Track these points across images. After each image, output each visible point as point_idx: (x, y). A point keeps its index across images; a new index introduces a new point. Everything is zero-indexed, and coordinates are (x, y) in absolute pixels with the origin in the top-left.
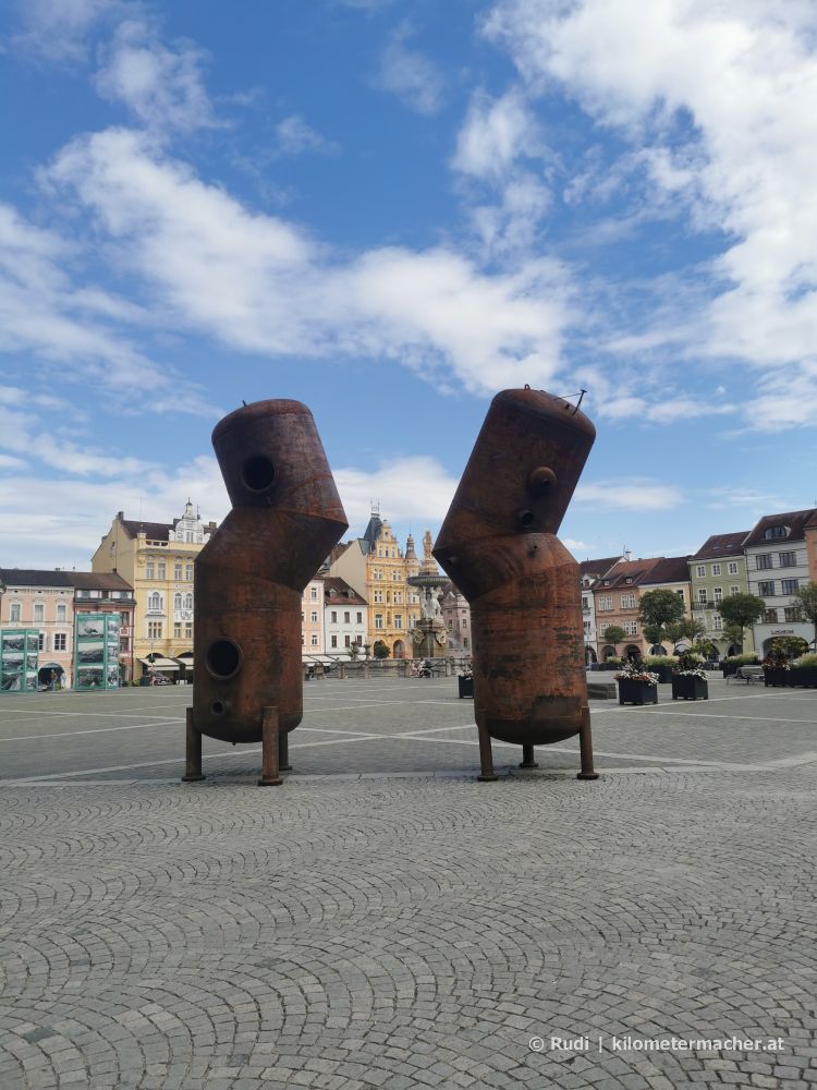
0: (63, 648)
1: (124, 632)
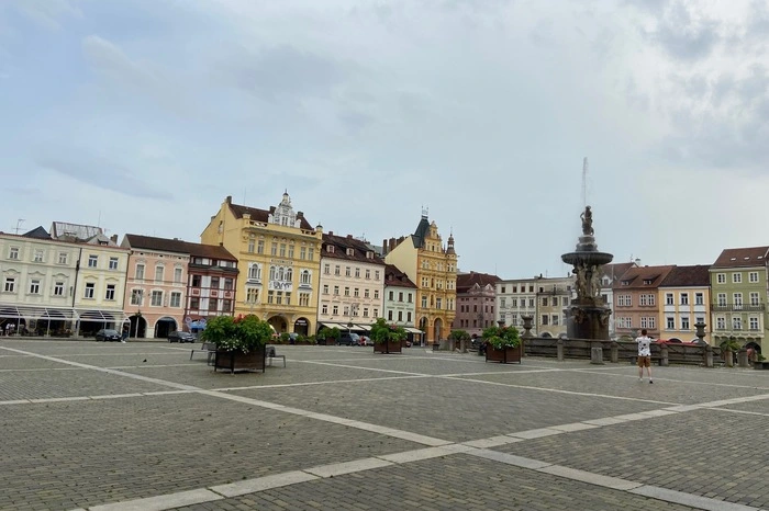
0: (178, 305)
1: (228, 295)
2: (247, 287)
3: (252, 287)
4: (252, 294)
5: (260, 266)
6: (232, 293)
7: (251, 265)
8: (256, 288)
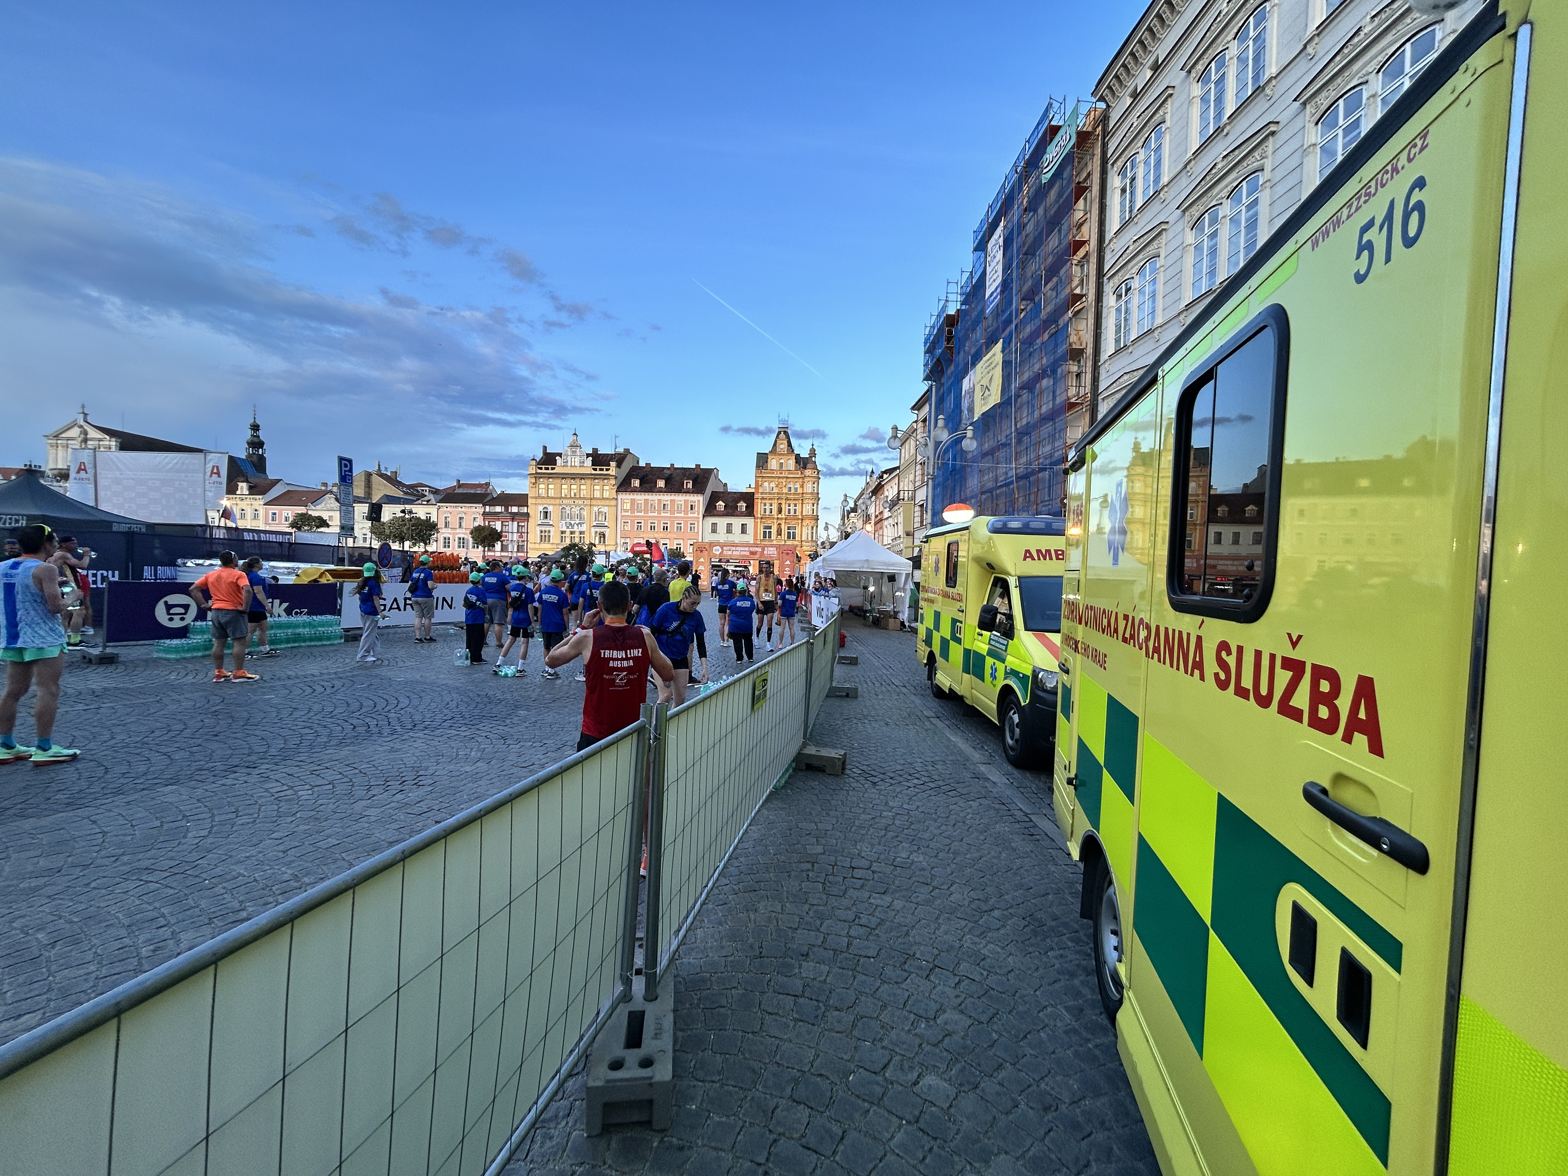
1: (521, 537)
2: (538, 529)
3: (543, 528)
4: (545, 537)
5: (550, 508)
6: (525, 535)
7: (541, 508)
8: (547, 529)
